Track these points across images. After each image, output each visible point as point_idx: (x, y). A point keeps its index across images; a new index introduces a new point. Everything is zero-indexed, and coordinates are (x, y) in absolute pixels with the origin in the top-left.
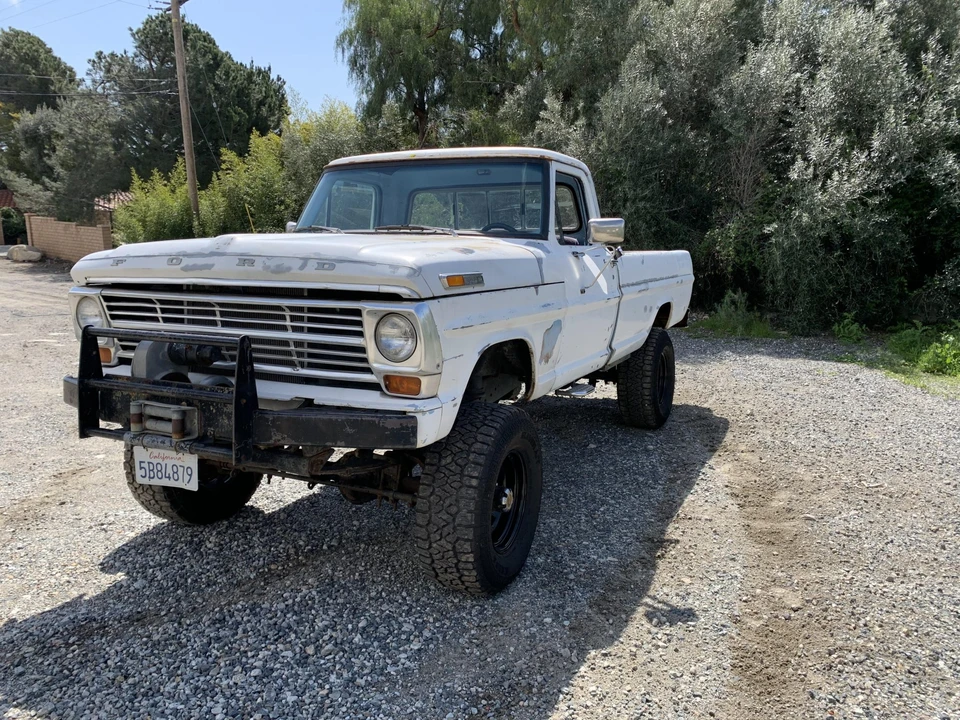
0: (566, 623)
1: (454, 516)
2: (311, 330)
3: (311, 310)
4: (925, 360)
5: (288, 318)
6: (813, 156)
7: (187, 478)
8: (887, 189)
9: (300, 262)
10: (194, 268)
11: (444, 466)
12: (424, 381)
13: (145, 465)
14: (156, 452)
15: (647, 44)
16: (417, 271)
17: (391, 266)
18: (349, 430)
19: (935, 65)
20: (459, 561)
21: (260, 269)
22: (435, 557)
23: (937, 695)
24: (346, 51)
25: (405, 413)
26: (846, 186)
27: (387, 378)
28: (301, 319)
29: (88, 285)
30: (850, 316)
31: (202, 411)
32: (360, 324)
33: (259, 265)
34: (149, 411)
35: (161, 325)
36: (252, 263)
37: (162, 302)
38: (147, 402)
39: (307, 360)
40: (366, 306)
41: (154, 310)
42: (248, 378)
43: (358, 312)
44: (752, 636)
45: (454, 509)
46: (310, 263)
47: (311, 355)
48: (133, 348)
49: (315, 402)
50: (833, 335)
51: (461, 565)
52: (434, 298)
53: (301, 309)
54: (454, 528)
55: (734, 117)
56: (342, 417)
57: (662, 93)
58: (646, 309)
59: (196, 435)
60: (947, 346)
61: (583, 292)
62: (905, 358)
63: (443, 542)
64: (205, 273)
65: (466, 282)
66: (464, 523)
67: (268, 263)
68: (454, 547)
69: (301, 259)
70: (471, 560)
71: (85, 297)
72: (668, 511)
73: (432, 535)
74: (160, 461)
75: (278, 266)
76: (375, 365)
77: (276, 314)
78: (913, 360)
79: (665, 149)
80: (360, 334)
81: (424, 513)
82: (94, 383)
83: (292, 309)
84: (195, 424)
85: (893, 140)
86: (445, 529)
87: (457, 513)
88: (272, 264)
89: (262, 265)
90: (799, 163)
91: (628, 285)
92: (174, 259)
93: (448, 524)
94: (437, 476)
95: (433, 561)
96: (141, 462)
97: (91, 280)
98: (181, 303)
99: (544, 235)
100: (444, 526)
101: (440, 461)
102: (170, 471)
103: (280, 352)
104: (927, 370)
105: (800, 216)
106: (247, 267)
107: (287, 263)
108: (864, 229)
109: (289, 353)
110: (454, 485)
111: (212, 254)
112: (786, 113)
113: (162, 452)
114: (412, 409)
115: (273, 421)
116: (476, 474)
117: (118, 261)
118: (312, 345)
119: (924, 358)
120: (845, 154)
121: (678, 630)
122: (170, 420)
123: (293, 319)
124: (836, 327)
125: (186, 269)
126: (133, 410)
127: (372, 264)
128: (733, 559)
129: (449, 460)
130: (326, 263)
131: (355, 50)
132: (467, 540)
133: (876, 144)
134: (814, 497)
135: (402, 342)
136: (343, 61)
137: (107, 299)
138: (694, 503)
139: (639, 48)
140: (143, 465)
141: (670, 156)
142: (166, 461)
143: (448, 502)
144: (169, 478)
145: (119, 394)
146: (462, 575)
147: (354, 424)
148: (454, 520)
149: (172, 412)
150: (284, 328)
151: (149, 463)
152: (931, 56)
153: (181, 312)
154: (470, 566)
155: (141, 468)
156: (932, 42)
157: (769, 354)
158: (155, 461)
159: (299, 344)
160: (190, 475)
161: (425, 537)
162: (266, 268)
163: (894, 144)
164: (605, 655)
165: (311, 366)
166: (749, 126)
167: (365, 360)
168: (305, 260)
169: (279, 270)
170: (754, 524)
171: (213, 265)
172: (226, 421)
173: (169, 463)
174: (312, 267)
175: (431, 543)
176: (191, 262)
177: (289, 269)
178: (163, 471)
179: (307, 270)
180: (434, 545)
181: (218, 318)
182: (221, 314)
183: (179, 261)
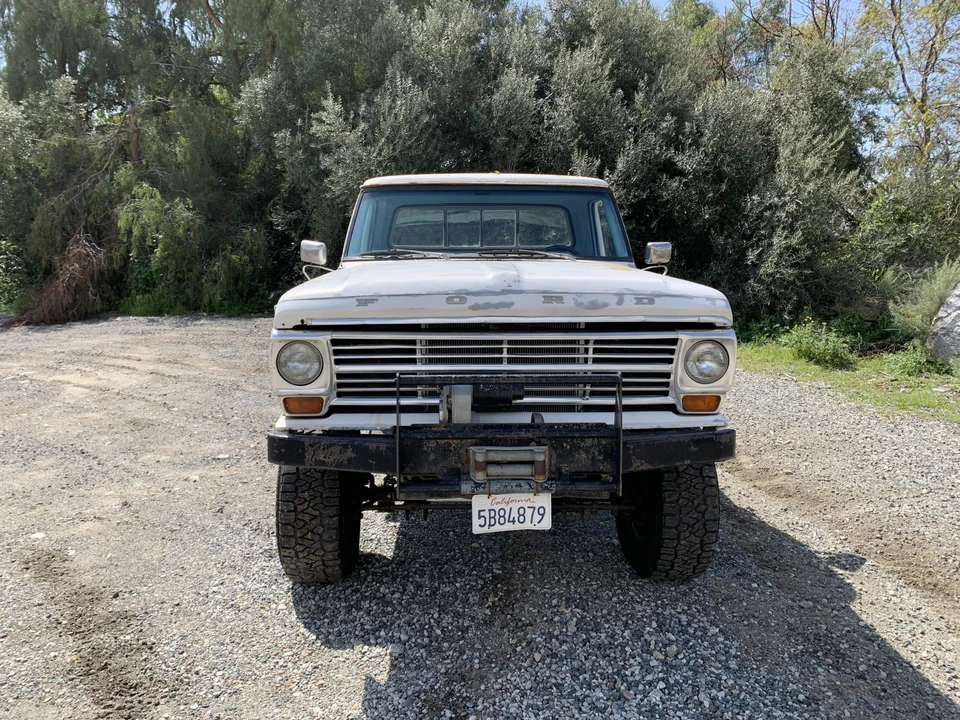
1: (703, 513)
5: (591, 351)
7: (537, 517)
9: (616, 299)
10: (487, 306)
11: (683, 471)
13: (486, 514)
14: (499, 497)
17: (707, 298)
18: (694, 449)
21: (573, 306)
27: (683, 399)
32: (671, 352)
33: (569, 302)
34: (493, 456)
36: (560, 299)
45: (703, 508)
46: (625, 297)
54: (705, 524)
59: (547, 474)
67: (579, 300)
68: (702, 541)
69: (616, 294)
71: (293, 342)
74: (503, 506)
75: (592, 302)
76: (677, 388)
80: (670, 361)
81: (673, 515)
84: (546, 463)
86: (696, 526)
88: (586, 300)
89: (573, 302)
92: (456, 297)
93: (698, 521)
94: (680, 481)
96: (480, 511)
97: (306, 322)
100: (694, 524)
102: (515, 514)
106: (555, 304)
107: (601, 299)
111: (504, 292)
113: (506, 496)
115: (633, 449)
117: (366, 300)
125: (475, 307)
127: (691, 297)
130: (645, 298)
140: (482, 514)
142: (510, 505)
143: (696, 502)
144: (514, 522)
145: (433, 444)
147: (697, 442)
148: (703, 517)
151: (490, 510)
155: (480, 517)
158: (497, 508)
160: (543, 515)
162: (579, 304)
167: (666, 384)
168: (620, 297)
169: (593, 306)
172: (584, 455)
173: (515, 506)
174: (629, 302)
175: (679, 541)
176: (481, 300)
177: (606, 305)
178: (507, 517)
179: (625, 306)
180: (683, 542)
181: (505, 355)
182: (510, 351)
183: (463, 300)
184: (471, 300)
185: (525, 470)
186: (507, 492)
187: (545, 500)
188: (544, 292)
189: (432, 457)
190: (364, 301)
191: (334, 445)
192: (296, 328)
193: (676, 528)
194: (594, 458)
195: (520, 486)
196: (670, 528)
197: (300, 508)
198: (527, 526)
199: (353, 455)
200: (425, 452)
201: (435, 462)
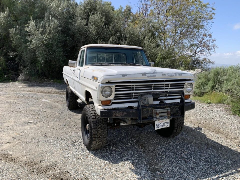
3: (166, 84)
5: (169, 86)
7: (167, 124)
10: (151, 76)
14: (161, 121)
32: (184, 86)
33: (167, 75)
34: (160, 111)
43: (184, 84)
67: (169, 75)
69: (175, 73)
80: (183, 88)
81: (177, 122)
96: (157, 124)
97: (111, 81)
102: (163, 124)
106: (164, 76)
107: (173, 74)
111: (154, 73)
125: (148, 77)
130: (180, 74)
137: (116, 86)
149: (167, 110)
158: (160, 123)
160: (168, 124)
162: (169, 76)
169: (171, 76)
171: (156, 76)
172: (175, 110)
173: (163, 122)
174: (177, 75)
175: (177, 128)
176: (149, 75)
177: (173, 76)
181: (153, 88)
182: (154, 87)
183: (146, 75)
184: (147, 75)
185: (166, 114)
186: (163, 119)
187: (168, 121)
188: (161, 73)
189: (145, 112)
190: (124, 76)
191: (121, 112)
192: (106, 83)
193: (177, 125)
194: (177, 110)
195: (165, 118)
196: (176, 125)
197: (98, 130)
198: (165, 127)
199: (126, 114)
200: (144, 111)
201: (146, 114)
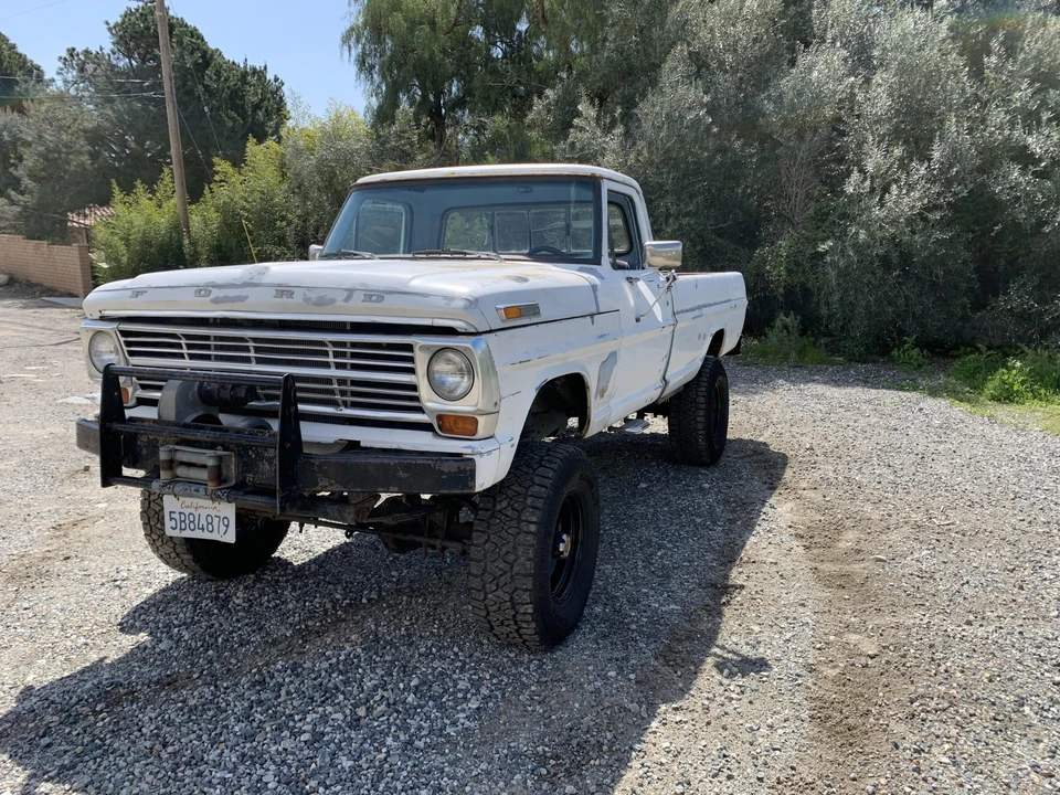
0: (632, 676)
1: (511, 565)
2: (355, 367)
4: (991, 386)
5: (331, 354)
6: (870, 168)
7: (223, 528)
8: (949, 203)
9: (345, 294)
10: (226, 300)
11: (500, 511)
12: (481, 420)
13: (176, 516)
14: (188, 501)
15: (689, 45)
16: (473, 303)
17: (445, 297)
18: (402, 474)
19: (998, 70)
20: (517, 612)
21: (301, 301)
22: (490, 609)
23: (1024, 742)
24: (353, 50)
25: (460, 455)
26: (905, 201)
27: (440, 417)
28: (343, 355)
29: (103, 318)
30: (910, 340)
31: (239, 456)
32: (411, 360)
33: (298, 297)
34: (180, 457)
35: (187, 363)
36: (291, 294)
37: (187, 337)
38: (177, 447)
39: (350, 399)
40: (417, 341)
41: (179, 346)
42: (292, 420)
43: (409, 348)
44: (829, 685)
45: (511, 557)
46: (356, 295)
47: (354, 394)
48: (159, 388)
49: (362, 444)
50: (892, 360)
51: (519, 617)
52: (491, 331)
53: (343, 344)
54: (512, 577)
55: (785, 125)
56: (393, 460)
57: (706, 99)
58: (699, 337)
59: (233, 483)
60: (1014, 372)
61: (638, 320)
62: (969, 385)
63: (500, 592)
64: (237, 305)
65: (522, 313)
66: (523, 572)
67: (309, 295)
68: (512, 598)
69: (346, 290)
70: (530, 611)
71: (98, 332)
72: (730, 554)
73: (488, 586)
74: (193, 511)
75: (320, 298)
76: (428, 405)
77: (318, 349)
78: (978, 388)
79: (710, 160)
80: (412, 371)
81: (478, 562)
82: (117, 426)
83: (335, 344)
84: (232, 470)
85: (954, 150)
86: (502, 579)
87: (515, 561)
88: (314, 295)
89: (302, 297)
90: (855, 176)
91: (682, 312)
92: (202, 290)
93: (505, 573)
94: (492, 521)
95: (488, 613)
96: (171, 512)
97: (107, 313)
98: (207, 338)
99: (597, 260)
100: (501, 576)
101: (494, 506)
102: (203, 521)
103: (323, 391)
104: (993, 398)
105: (857, 233)
106: (285, 299)
107: (330, 295)
108: (924, 247)
109: (332, 392)
110: (511, 531)
111: (245, 285)
112: (839, 120)
113: (195, 500)
114: (469, 451)
115: (320, 466)
116: (535, 519)
117: (137, 293)
118: (355, 383)
119: (990, 385)
120: (903, 165)
121: (750, 681)
122: (204, 466)
123: (336, 354)
124: (895, 353)
125: (216, 301)
126: (163, 456)
127: (425, 295)
128: (803, 605)
129: (504, 504)
130: (374, 295)
131: (364, 48)
132: (526, 590)
133: (936, 155)
134: (884, 537)
135: (457, 379)
136: (349, 60)
137: (125, 333)
138: (757, 544)
139: (680, 50)
140: (173, 515)
141: (715, 167)
142: (199, 511)
143: (504, 550)
144: (203, 529)
145: (144, 439)
146: (520, 628)
147: (408, 468)
148: (512, 568)
149: (207, 458)
150: (326, 365)
151: (180, 513)
152: (994, 59)
153: (207, 347)
154: (529, 618)
155: (171, 519)
156: (994, 44)
157: (826, 383)
158: (187, 512)
159: (342, 381)
160: (227, 526)
161: (480, 588)
162: (307, 300)
163: (955, 156)
164: (676, 709)
165: (355, 405)
166: (800, 136)
167: (417, 399)
168: (350, 292)
169: (321, 303)
170: (822, 567)
171: (247, 297)
174: (358, 299)
175: (486, 594)
176: (222, 293)
177: (333, 301)
178: (196, 522)
179: (352, 303)
180: (490, 596)
181: (252, 354)
182: (256, 350)
183: (208, 293)
184: (216, 293)
187: (228, 511)
192: (99, 319)
198: (214, 536)
201: (147, 457)
